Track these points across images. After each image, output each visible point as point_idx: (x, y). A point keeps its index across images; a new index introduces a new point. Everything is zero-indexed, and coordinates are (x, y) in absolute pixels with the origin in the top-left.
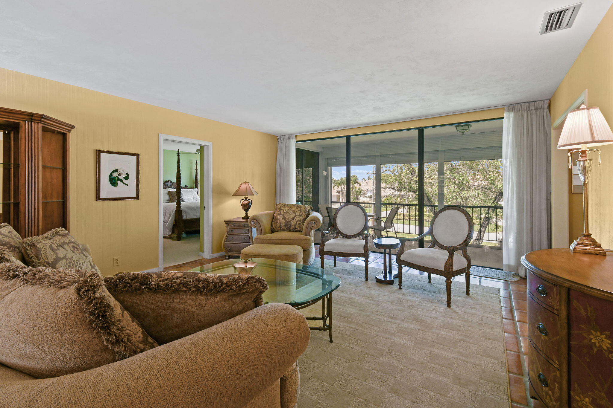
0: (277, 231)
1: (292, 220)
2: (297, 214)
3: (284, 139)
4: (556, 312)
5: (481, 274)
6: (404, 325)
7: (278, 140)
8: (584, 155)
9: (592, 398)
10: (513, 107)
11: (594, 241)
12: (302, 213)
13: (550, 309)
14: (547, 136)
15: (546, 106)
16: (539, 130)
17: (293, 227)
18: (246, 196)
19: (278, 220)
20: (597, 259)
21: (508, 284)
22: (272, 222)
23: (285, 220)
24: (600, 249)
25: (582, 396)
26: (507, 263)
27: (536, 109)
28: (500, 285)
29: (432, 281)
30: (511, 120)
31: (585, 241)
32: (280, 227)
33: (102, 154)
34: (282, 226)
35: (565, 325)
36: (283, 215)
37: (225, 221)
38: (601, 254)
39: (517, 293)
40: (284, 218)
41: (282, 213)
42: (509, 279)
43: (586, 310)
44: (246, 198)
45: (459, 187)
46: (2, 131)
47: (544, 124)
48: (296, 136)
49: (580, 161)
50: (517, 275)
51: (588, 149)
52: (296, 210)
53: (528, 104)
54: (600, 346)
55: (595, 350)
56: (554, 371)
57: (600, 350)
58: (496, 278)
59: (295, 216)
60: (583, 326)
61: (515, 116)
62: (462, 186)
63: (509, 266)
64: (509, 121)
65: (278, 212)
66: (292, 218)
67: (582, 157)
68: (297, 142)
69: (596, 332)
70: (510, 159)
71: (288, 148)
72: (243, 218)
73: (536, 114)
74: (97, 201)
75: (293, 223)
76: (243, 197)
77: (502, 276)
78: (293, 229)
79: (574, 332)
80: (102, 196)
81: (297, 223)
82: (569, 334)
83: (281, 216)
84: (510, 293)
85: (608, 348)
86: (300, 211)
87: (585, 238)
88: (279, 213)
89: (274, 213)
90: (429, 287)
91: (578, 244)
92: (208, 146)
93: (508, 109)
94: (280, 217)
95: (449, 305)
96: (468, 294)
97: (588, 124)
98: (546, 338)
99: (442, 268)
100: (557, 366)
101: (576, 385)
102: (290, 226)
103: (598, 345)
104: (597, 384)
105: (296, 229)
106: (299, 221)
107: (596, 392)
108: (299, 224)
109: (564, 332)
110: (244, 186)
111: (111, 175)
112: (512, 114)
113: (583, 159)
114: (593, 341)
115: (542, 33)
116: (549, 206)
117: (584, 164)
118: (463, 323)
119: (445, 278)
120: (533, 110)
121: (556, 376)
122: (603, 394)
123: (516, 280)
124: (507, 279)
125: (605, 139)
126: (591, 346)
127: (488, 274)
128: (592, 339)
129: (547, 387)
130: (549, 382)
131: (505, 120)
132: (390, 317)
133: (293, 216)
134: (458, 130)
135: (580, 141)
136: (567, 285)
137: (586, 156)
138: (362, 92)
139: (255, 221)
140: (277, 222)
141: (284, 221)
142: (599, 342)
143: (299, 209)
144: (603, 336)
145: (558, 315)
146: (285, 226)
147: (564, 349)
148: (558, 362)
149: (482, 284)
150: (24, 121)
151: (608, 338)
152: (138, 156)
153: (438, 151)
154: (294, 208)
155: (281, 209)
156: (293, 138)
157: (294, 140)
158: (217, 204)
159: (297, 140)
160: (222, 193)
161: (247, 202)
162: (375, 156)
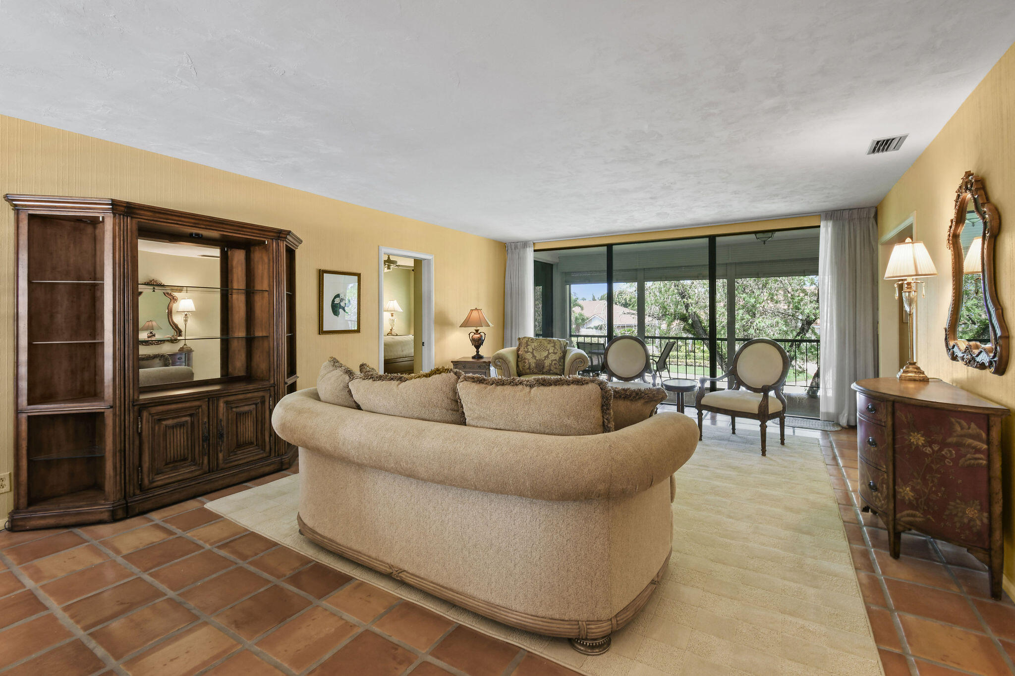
0: (525, 374)
1: (545, 359)
2: (551, 351)
3: (516, 247)
4: (883, 424)
5: (793, 424)
6: (719, 471)
7: (507, 249)
8: (909, 287)
9: (912, 486)
10: (832, 215)
11: (918, 368)
12: (557, 350)
13: (879, 422)
14: (873, 252)
15: (872, 215)
16: (864, 245)
17: (548, 368)
18: (477, 327)
19: (525, 359)
20: (921, 384)
21: (828, 435)
22: (517, 363)
23: (535, 359)
24: (924, 376)
25: (904, 488)
26: (825, 411)
27: (860, 219)
28: (817, 435)
29: (736, 431)
30: (830, 229)
31: (911, 369)
32: (529, 368)
33: (325, 275)
34: (532, 367)
35: (891, 433)
36: (532, 353)
37: (452, 362)
38: (925, 380)
39: (838, 442)
40: (534, 357)
41: (530, 350)
42: (828, 428)
43: (906, 417)
44: (477, 331)
45: (749, 312)
46: (219, 247)
47: (869, 236)
48: (534, 243)
49: (905, 292)
50: (838, 424)
51: (913, 282)
52: (549, 346)
53: (851, 212)
54: (917, 443)
55: (914, 447)
56: (882, 475)
57: (917, 447)
58: (812, 428)
59: (549, 353)
60: (904, 431)
61: (834, 226)
63: (827, 414)
64: (827, 230)
65: (524, 348)
66: (545, 357)
67: (908, 288)
68: (535, 251)
69: (914, 433)
70: (828, 275)
71: (521, 260)
72: (473, 358)
73: (860, 224)
74: (320, 334)
75: (547, 363)
76: (473, 329)
77: (820, 426)
78: (546, 372)
79: (898, 436)
80: (325, 329)
81: (552, 363)
82: (894, 439)
83: (528, 354)
84: (831, 442)
85: (922, 444)
86: (554, 346)
87: (910, 366)
88: (526, 350)
89: (518, 350)
90: (734, 437)
91: (904, 372)
92: (429, 260)
93: (826, 216)
94: (529, 356)
95: (764, 454)
96: (783, 443)
97: (912, 259)
98: (876, 449)
99: (756, 411)
100: (884, 470)
101: (899, 480)
102: (543, 367)
103: (915, 443)
104: (915, 474)
105: (551, 372)
106: (554, 360)
107: (915, 480)
108: (555, 364)
109: (890, 438)
110: (475, 314)
111: (333, 301)
112: (830, 224)
113: (908, 290)
114: (912, 441)
115: (869, 154)
116: (876, 337)
117: (909, 295)
118: (784, 469)
119: (758, 422)
120: (856, 219)
121: (883, 478)
122: (919, 481)
123: (836, 429)
124: (827, 429)
125: (927, 273)
126: (911, 444)
127: (802, 425)
128: (911, 439)
129: (876, 491)
130: (878, 487)
131: (822, 230)
132: (699, 465)
133: (546, 354)
134: (757, 238)
135: (906, 274)
136: (892, 398)
137: (911, 288)
138: (651, 198)
139: (500, 360)
140: (525, 362)
141: (535, 361)
142: (916, 440)
143: (552, 345)
144: (919, 435)
145: (885, 427)
146: (536, 367)
147: (890, 453)
148: (886, 465)
149: (796, 434)
150: (271, 239)
151: (922, 436)
152: (359, 275)
153: (727, 264)
154: (546, 344)
155: (528, 345)
156: (530, 247)
157: (532, 249)
158: (438, 340)
159: (536, 249)
160: (443, 323)
161: (478, 336)
162: (636, 270)
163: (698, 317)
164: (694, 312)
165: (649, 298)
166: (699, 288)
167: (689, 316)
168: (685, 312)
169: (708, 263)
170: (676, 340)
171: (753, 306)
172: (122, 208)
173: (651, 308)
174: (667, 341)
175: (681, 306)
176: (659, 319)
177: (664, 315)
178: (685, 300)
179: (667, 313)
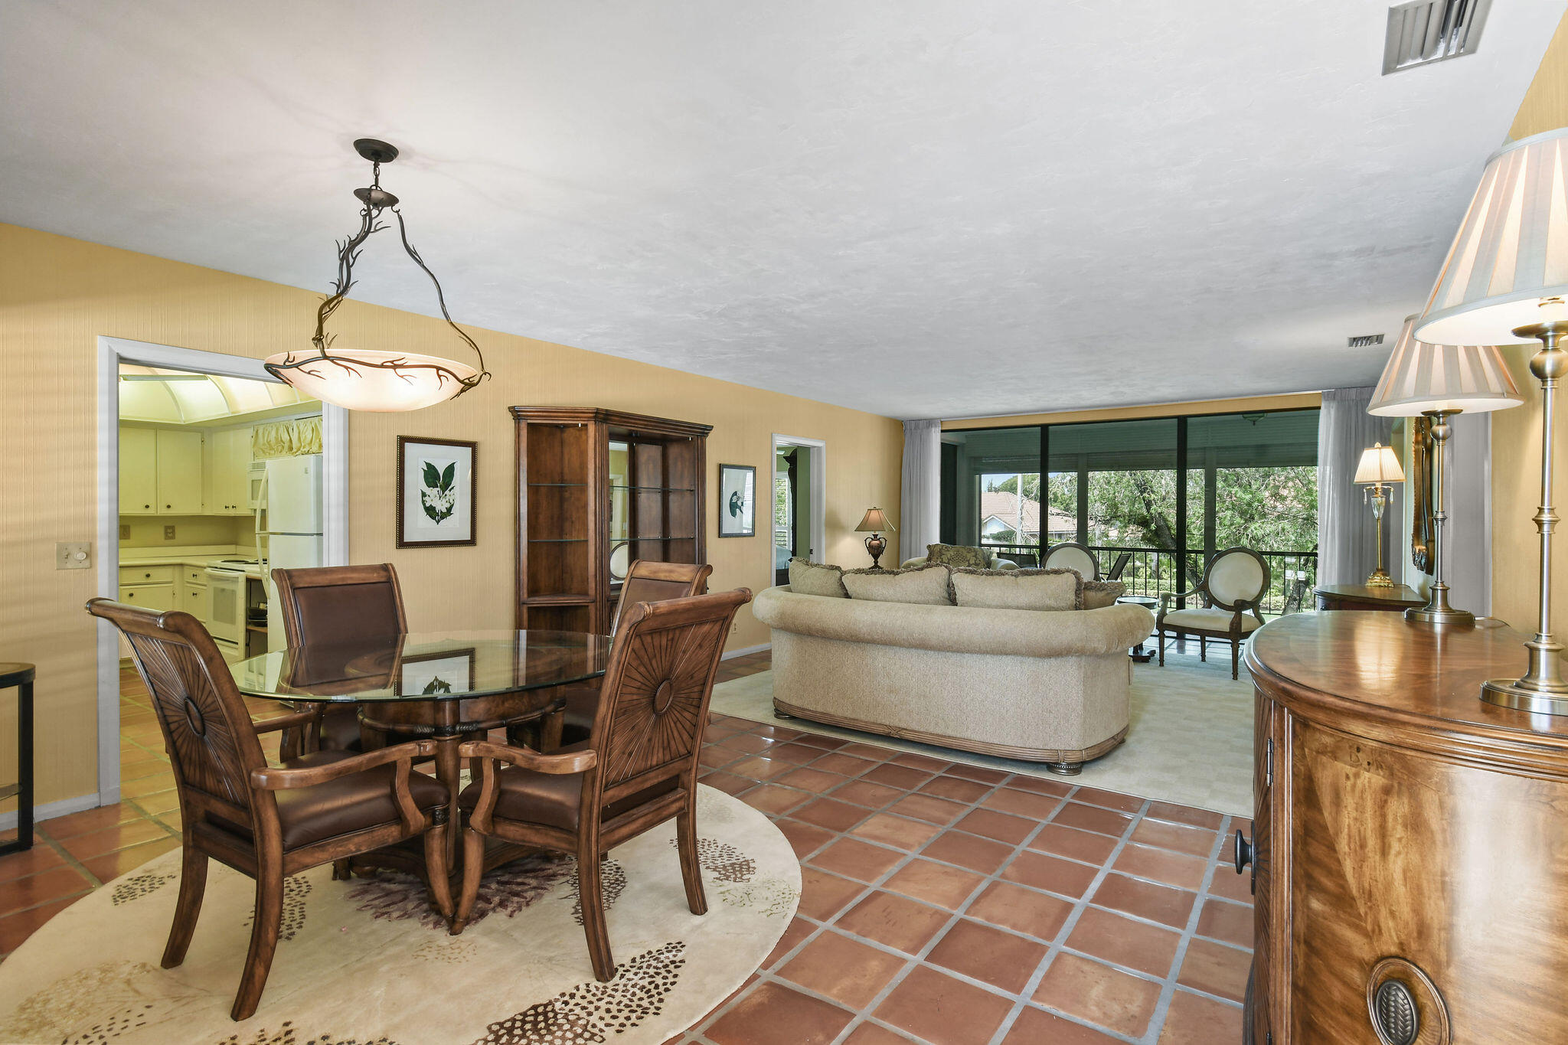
2: (972, 562)
3: (917, 427)
7: (904, 429)
10: (1334, 393)
11: (1385, 575)
12: (980, 561)
18: (875, 531)
20: (1386, 590)
24: (1389, 581)
30: (1333, 412)
33: (724, 470)
38: (1389, 586)
44: (875, 536)
45: (1242, 513)
48: (941, 422)
49: (1374, 497)
51: (1380, 487)
52: (969, 556)
53: (1359, 391)
59: (969, 565)
61: (1338, 410)
62: (1248, 514)
64: (1328, 413)
68: (942, 431)
71: (924, 443)
74: (720, 538)
76: (870, 534)
86: (977, 558)
87: (1378, 573)
90: (1203, 666)
91: (1372, 578)
92: (818, 448)
93: (1327, 395)
97: (1380, 465)
110: (874, 514)
111: (731, 499)
112: (1333, 406)
113: (1376, 495)
115: (1349, 346)
117: (1377, 500)
119: (1230, 645)
125: (1395, 481)
131: (1323, 412)
133: (964, 565)
135: (1374, 480)
136: (1338, 598)
137: (1378, 493)
143: (973, 554)
150: (696, 435)
152: (754, 469)
153: (1205, 448)
154: (965, 553)
155: (941, 554)
156: (936, 426)
157: (939, 429)
158: (829, 546)
159: (944, 429)
160: (835, 526)
161: (877, 542)
162: (1077, 455)
163: (1165, 520)
164: (1160, 514)
165: (1093, 494)
166: (1165, 481)
167: (1152, 518)
168: (1145, 513)
169: (1176, 447)
170: (1132, 553)
171: (1249, 504)
172: (602, 416)
173: (1096, 508)
174: (1119, 553)
175: (1140, 503)
176: (1106, 522)
177: (1115, 517)
178: (1145, 495)
179: (1119, 514)
